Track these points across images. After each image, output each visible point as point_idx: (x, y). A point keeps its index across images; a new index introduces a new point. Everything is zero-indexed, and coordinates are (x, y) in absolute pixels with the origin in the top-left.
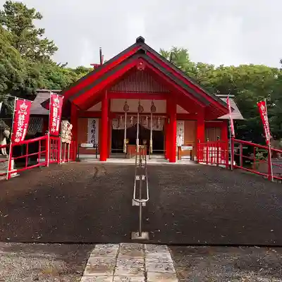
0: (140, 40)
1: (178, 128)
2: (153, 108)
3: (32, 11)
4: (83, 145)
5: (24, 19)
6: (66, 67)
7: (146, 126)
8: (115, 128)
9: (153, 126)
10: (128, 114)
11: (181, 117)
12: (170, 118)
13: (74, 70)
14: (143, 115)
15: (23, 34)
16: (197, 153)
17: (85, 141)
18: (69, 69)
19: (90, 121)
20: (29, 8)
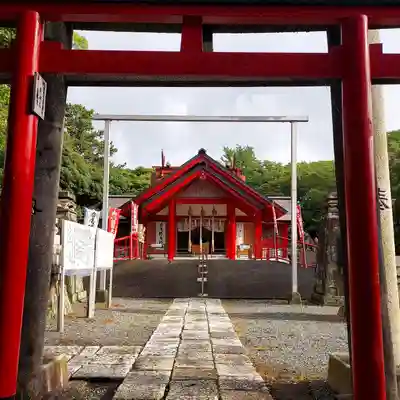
0: (202, 152)
1: (238, 229)
2: (214, 211)
3: (92, 112)
4: (153, 245)
5: (83, 120)
6: (125, 168)
7: (209, 228)
8: (180, 230)
9: (215, 228)
10: (193, 217)
11: (240, 219)
12: (230, 220)
13: (133, 172)
14: (206, 218)
15: (83, 137)
16: (256, 251)
17: (154, 242)
18: (128, 170)
19: (158, 224)
20: (88, 109)
